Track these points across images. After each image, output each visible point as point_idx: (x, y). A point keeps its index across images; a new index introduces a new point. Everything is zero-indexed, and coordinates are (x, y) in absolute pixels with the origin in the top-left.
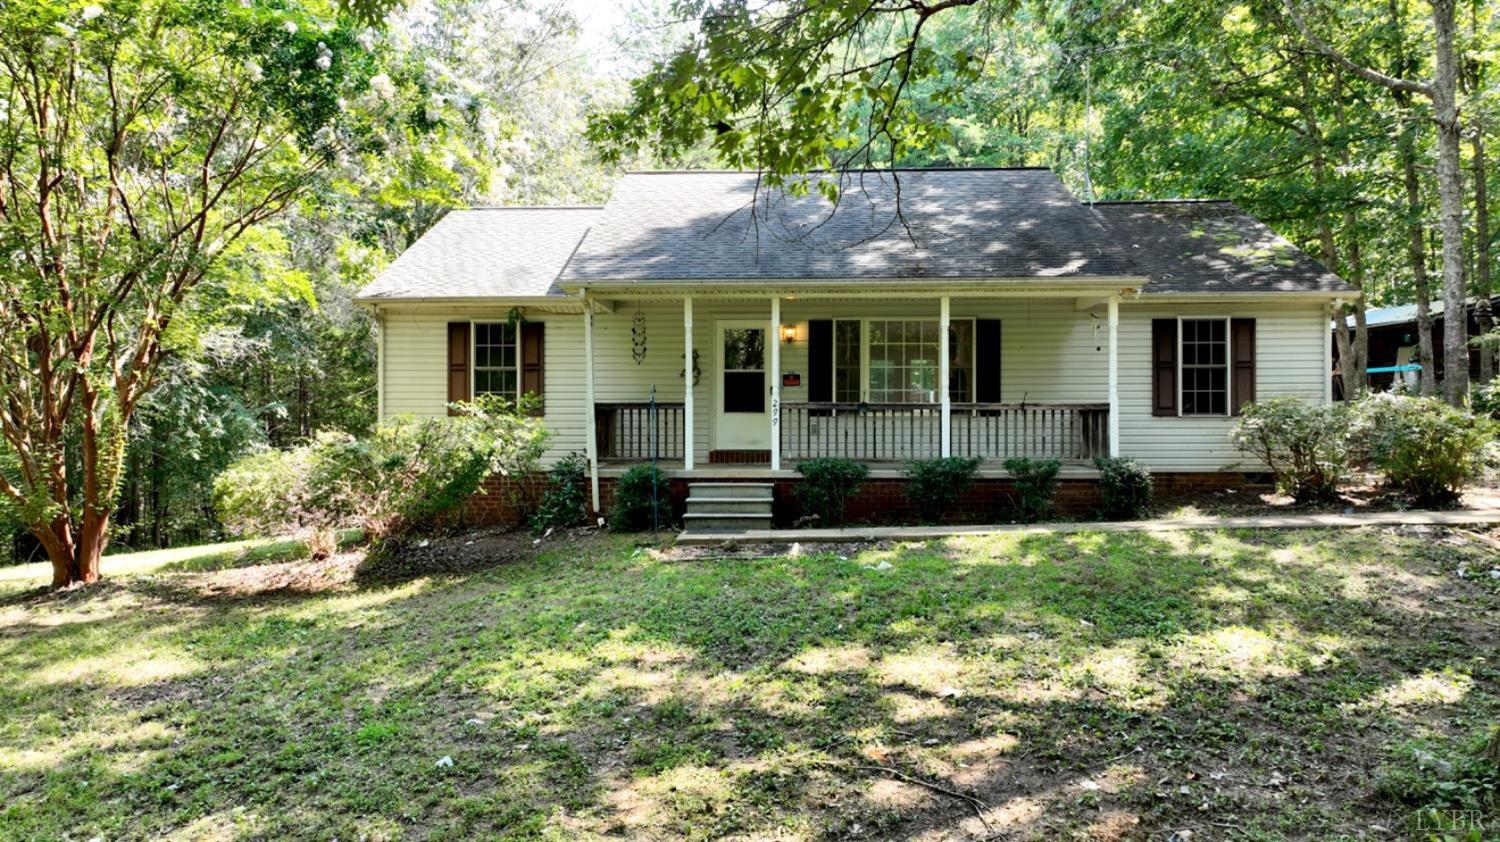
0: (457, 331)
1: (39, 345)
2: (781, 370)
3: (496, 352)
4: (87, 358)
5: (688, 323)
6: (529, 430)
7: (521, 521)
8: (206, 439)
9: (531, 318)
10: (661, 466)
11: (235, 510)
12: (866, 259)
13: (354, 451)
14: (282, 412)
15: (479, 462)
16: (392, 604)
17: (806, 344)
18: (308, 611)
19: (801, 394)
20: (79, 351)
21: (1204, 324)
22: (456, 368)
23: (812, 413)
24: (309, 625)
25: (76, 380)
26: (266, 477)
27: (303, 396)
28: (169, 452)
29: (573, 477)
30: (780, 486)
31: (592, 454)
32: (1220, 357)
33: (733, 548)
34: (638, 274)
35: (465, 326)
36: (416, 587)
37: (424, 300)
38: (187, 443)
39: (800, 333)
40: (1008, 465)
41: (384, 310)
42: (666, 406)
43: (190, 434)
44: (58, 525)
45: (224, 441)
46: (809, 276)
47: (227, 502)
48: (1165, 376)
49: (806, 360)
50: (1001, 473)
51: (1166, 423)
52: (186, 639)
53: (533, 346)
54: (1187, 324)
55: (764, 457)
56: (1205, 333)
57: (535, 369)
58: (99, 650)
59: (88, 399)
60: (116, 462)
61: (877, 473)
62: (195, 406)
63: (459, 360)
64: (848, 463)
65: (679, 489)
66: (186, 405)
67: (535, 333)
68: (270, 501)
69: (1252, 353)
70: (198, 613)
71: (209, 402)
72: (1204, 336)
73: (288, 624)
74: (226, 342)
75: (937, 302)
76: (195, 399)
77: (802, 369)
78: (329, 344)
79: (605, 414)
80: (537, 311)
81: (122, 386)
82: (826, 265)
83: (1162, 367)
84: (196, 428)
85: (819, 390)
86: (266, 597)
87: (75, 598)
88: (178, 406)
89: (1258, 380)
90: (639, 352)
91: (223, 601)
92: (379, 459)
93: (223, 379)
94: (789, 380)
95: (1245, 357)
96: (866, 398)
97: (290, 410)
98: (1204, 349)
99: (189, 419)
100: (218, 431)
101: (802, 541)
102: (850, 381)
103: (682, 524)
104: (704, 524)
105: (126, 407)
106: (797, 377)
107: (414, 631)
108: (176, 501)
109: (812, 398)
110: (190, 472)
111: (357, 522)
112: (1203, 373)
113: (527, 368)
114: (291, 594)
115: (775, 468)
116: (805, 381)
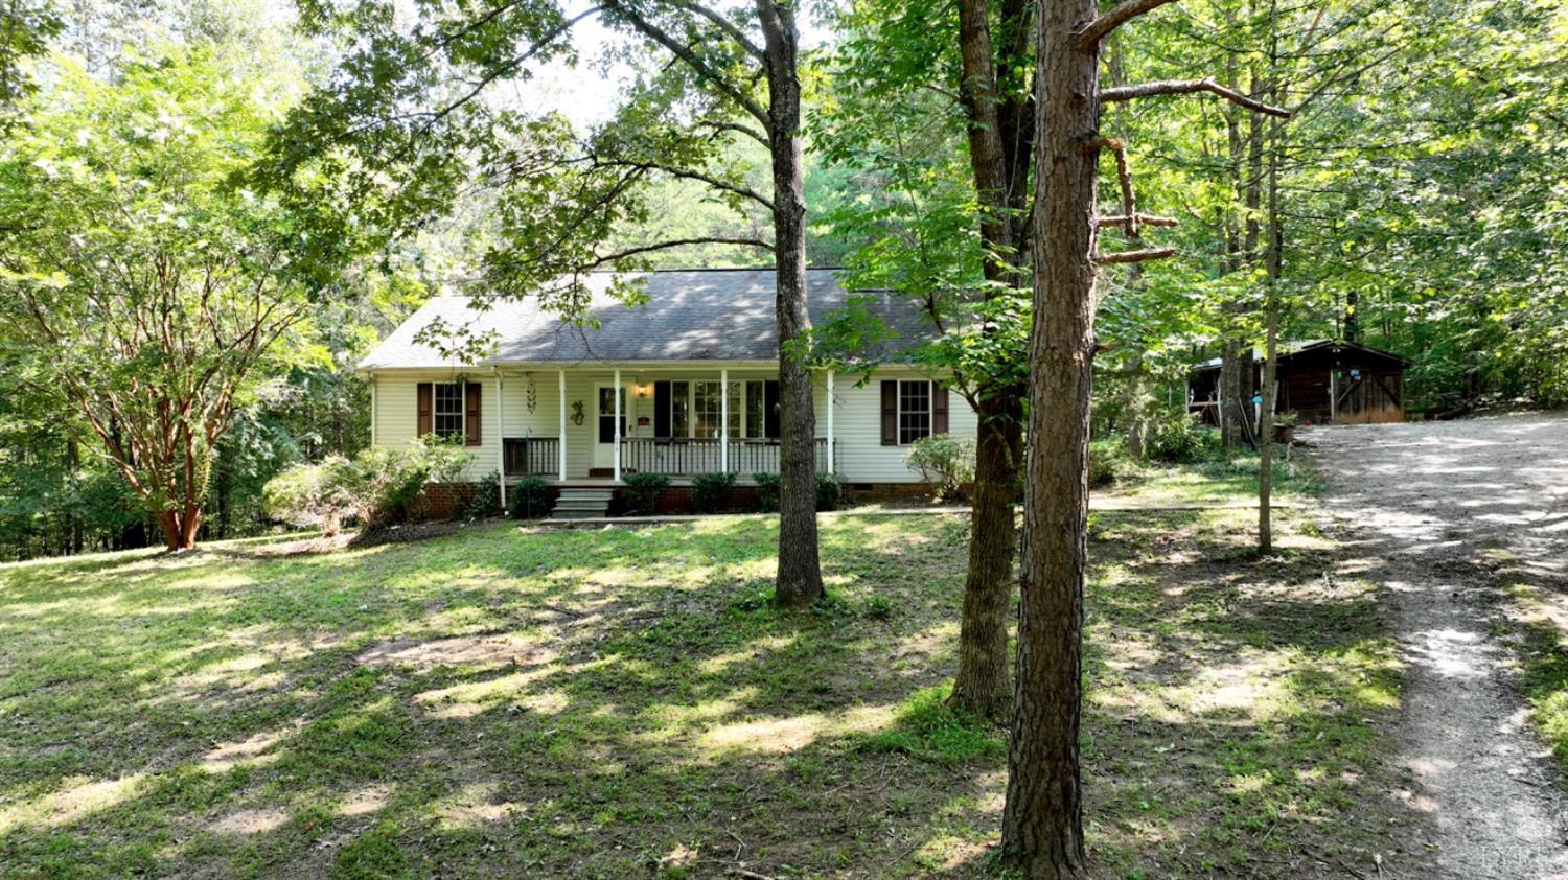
0: (424, 388)
1: (162, 405)
2: (636, 415)
3: (449, 403)
4: (188, 412)
5: (562, 387)
6: (455, 454)
7: (458, 514)
8: (260, 460)
9: (473, 380)
10: (543, 478)
11: (276, 504)
12: (676, 346)
13: (346, 468)
14: (318, 439)
15: (421, 475)
16: (365, 556)
17: (654, 398)
18: (315, 560)
19: (649, 431)
20: (183, 408)
21: (915, 384)
22: (423, 414)
23: (657, 444)
24: (314, 565)
25: (182, 424)
26: (293, 484)
27: (337, 426)
28: (232, 470)
29: (491, 486)
30: (617, 490)
31: (501, 471)
32: (925, 407)
33: (571, 526)
34: (530, 355)
35: (429, 386)
36: (382, 548)
37: (401, 369)
38: (247, 464)
39: (649, 390)
40: (756, 477)
41: (376, 376)
42: (548, 440)
43: (249, 457)
44: (172, 513)
45: (274, 462)
46: (635, 357)
47: (272, 499)
48: (889, 419)
49: (653, 408)
50: (752, 482)
51: (890, 450)
52: (248, 572)
53: (473, 399)
54: (904, 384)
55: (609, 473)
56: (915, 390)
57: (475, 413)
58: (201, 576)
59: (189, 437)
60: (206, 472)
61: (676, 483)
62: (252, 437)
63: (424, 408)
64: (655, 476)
65: (555, 491)
66: (246, 436)
67: (475, 390)
68: (297, 498)
69: (946, 403)
70: (252, 563)
71: (263, 432)
72: (915, 392)
73: (302, 566)
74: (273, 390)
75: (718, 374)
76: (252, 431)
77: (651, 414)
78: (356, 386)
79: (509, 444)
80: (476, 375)
81: (209, 427)
82: (647, 349)
83: (887, 412)
84: (253, 452)
85: (661, 429)
86: (291, 555)
87: (182, 556)
88: (239, 437)
89: (950, 421)
90: (531, 406)
91: (267, 557)
92: (361, 473)
93: (272, 416)
94: (641, 421)
95: (941, 406)
96: (692, 435)
97: (325, 437)
98: (915, 401)
99: (248, 445)
100: (268, 455)
101: (614, 523)
102: (680, 420)
103: (551, 514)
104: (566, 513)
105: (211, 441)
106: (647, 420)
107: (370, 567)
108: (236, 509)
109: (657, 434)
110: (248, 486)
111: (350, 511)
112: (915, 417)
113: (469, 414)
114: (308, 554)
115: (617, 480)
116: (652, 422)
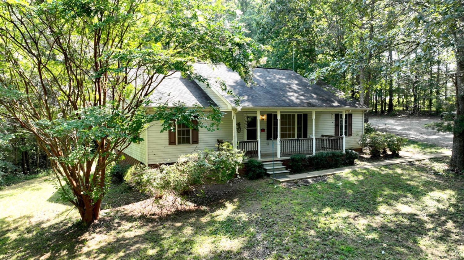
2: (260, 128)
17: (266, 120)
19: (265, 134)
32: (346, 123)
39: (265, 117)
49: (266, 125)
69: (352, 122)
77: (265, 127)
89: (353, 128)
94: (262, 130)
95: (350, 122)
109: (267, 135)
115: (279, 157)
116: (266, 131)
